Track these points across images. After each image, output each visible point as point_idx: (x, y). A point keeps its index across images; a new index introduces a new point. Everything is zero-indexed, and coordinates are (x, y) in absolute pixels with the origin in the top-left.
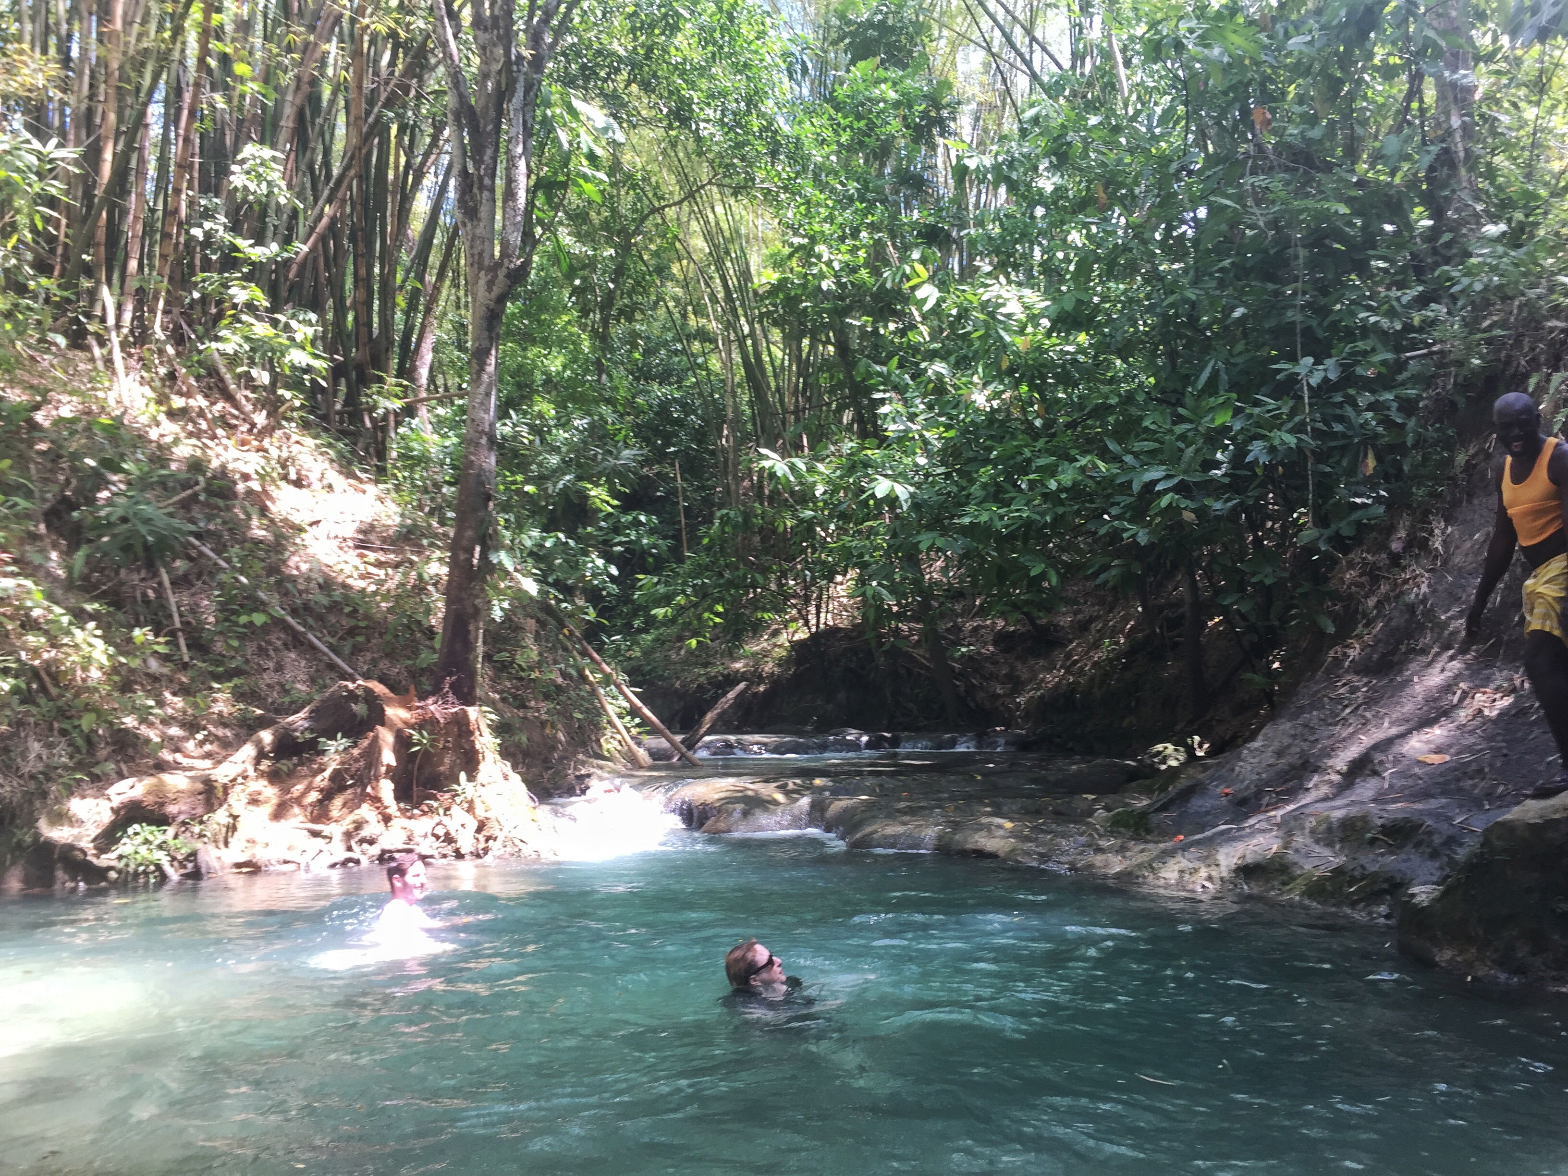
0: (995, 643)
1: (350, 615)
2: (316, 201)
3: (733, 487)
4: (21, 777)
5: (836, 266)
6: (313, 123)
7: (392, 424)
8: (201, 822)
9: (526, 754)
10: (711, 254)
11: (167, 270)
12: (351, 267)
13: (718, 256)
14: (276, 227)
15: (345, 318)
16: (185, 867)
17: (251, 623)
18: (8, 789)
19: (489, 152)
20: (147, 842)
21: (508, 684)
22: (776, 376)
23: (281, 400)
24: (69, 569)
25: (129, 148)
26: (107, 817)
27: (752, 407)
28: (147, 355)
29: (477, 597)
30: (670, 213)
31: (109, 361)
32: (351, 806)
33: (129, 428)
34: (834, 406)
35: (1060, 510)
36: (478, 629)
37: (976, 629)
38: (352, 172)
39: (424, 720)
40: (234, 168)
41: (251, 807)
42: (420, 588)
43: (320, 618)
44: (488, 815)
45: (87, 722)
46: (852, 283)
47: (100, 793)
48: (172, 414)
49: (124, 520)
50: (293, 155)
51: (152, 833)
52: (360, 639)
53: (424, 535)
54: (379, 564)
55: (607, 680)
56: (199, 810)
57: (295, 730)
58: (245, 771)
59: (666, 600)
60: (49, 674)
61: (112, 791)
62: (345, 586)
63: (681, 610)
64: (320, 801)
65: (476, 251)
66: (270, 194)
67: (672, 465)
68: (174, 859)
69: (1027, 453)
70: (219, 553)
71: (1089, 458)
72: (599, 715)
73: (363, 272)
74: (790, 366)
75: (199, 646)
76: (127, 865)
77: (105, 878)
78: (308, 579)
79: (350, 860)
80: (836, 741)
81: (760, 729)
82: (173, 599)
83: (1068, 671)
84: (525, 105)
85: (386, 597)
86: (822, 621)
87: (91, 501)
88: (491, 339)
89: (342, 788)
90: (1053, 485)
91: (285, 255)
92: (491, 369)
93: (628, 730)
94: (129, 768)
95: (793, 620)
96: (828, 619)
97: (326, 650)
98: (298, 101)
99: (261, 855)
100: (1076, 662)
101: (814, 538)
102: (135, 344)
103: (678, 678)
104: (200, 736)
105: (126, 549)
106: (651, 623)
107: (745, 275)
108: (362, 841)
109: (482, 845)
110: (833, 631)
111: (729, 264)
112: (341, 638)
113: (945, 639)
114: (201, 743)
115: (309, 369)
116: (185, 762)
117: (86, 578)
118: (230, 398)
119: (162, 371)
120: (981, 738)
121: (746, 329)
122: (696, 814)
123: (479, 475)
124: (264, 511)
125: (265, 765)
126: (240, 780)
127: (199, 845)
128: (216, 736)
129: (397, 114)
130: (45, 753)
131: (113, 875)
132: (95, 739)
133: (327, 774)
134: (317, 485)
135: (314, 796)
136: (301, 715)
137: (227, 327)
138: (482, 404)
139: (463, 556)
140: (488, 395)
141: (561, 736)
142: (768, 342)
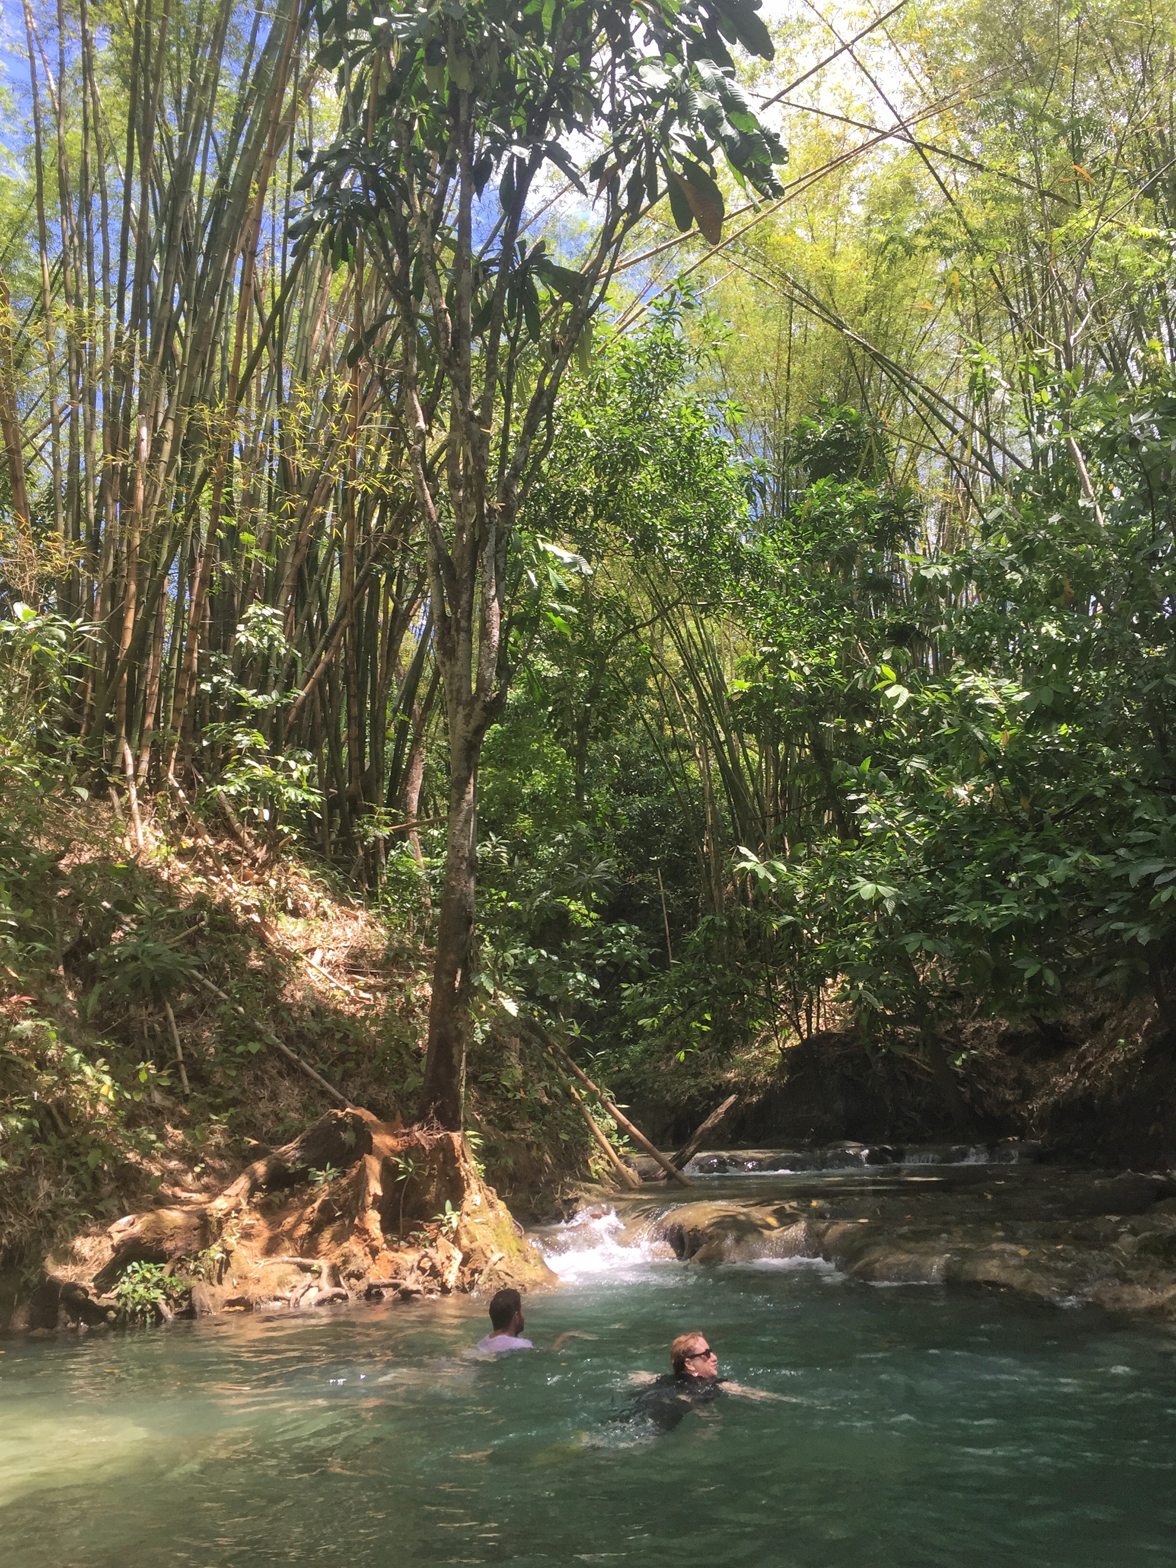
0: (1001, 1045)
1: (340, 1041)
2: (313, 650)
3: (716, 893)
4: (30, 1216)
5: (807, 671)
6: (311, 580)
7: (383, 851)
8: (196, 1259)
9: (513, 1178)
10: (685, 666)
11: (180, 722)
12: (344, 709)
13: (691, 669)
14: (276, 676)
15: (339, 753)
16: (180, 1305)
17: (249, 1052)
18: (18, 1227)
19: (465, 597)
20: (144, 1280)
21: (494, 1105)
22: (753, 780)
23: (281, 835)
24: (82, 1010)
25: (148, 614)
26: (108, 1255)
27: (731, 813)
28: (160, 800)
29: (460, 1019)
30: (645, 632)
31: (127, 809)
32: (339, 1238)
33: (142, 871)
34: (814, 806)
35: (1054, 907)
36: (461, 1052)
37: (978, 1031)
38: (345, 622)
39: (410, 1147)
40: (241, 627)
41: (244, 1242)
42: (408, 1011)
43: (313, 1045)
44: (473, 1246)
45: (93, 1158)
46: (824, 687)
47: (104, 1232)
48: (182, 855)
49: (135, 958)
50: (293, 611)
51: (149, 1271)
52: (351, 1065)
53: (410, 957)
54: (368, 988)
55: (593, 1098)
56: (195, 1246)
57: (288, 1161)
58: (239, 1204)
59: (652, 1011)
60: (60, 1112)
61: (113, 1228)
62: (337, 1012)
63: (668, 1020)
64: (310, 1234)
65: (454, 688)
66: (271, 646)
67: (654, 873)
68: (169, 1297)
69: (1014, 849)
70: (220, 985)
71: (1079, 853)
72: (587, 1135)
73: (355, 711)
74: (767, 768)
75: (199, 1078)
76: (125, 1304)
77: (104, 1318)
78: (302, 1008)
79: (338, 1295)
80: (836, 1157)
81: (756, 1144)
82: (176, 1033)
83: (1083, 1073)
84: (497, 552)
85: (375, 1021)
86: (814, 1025)
87: (106, 941)
88: (469, 769)
89: (331, 1220)
90: (1044, 882)
91: (285, 701)
92: (469, 797)
93: (616, 1149)
94: (131, 1203)
95: (784, 1026)
96: (819, 1024)
97: (318, 1077)
98: (297, 562)
99: (253, 1291)
100: (1091, 1064)
101: (800, 942)
102: (151, 791)
103: (668, 1091)
104: (197, 1169)
105: (136, 985)
106: (639, 1033)
107: (719, 686)
108: (350, 1275)
109: (467, 1279)
110: (825, 1037)
111: (702, 674)
112: (332, 1064)
113: (946, 1042)
114: (199, 1177)
115: (306, 804)
116: (184, 1195)
117: (98, 1016)
118: (234, 835)
119: (175, 814)
120: (992, 1148)
121: (722, 737)
122: (686, 1241)
123: (460, 899)
124: (263, 942)
125: (259, 1195)
126: (234, 1214)
127: (194, 1282)
128: (213, 1168)
129: (385, 566)
130: (53, 1191)
131: (112, 1314)
132: (100, 1175)
133: (316, 1205)
134: (313, 914)
135: (304, 1228)
136: (292, 1145)
137: (231, 771)
138: (462, 831)
139: (445, 980)
140: (467, 821)
141: (547, 1158)
142: (744, 747)
